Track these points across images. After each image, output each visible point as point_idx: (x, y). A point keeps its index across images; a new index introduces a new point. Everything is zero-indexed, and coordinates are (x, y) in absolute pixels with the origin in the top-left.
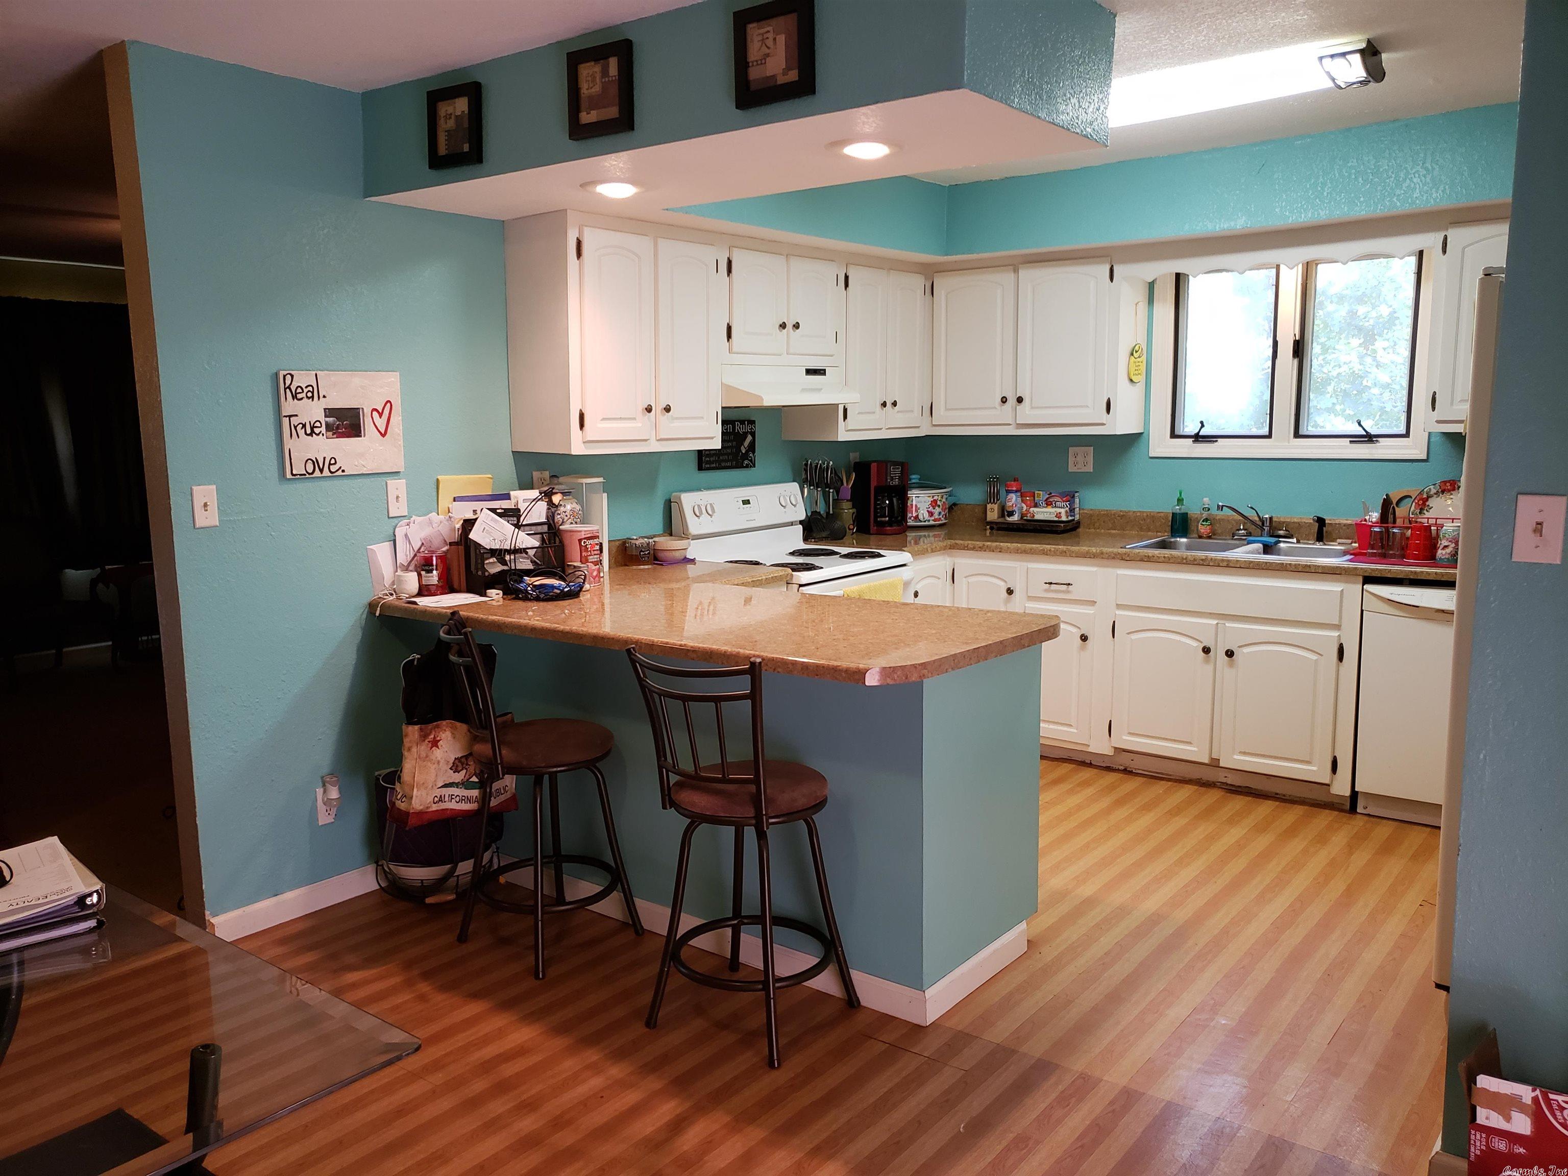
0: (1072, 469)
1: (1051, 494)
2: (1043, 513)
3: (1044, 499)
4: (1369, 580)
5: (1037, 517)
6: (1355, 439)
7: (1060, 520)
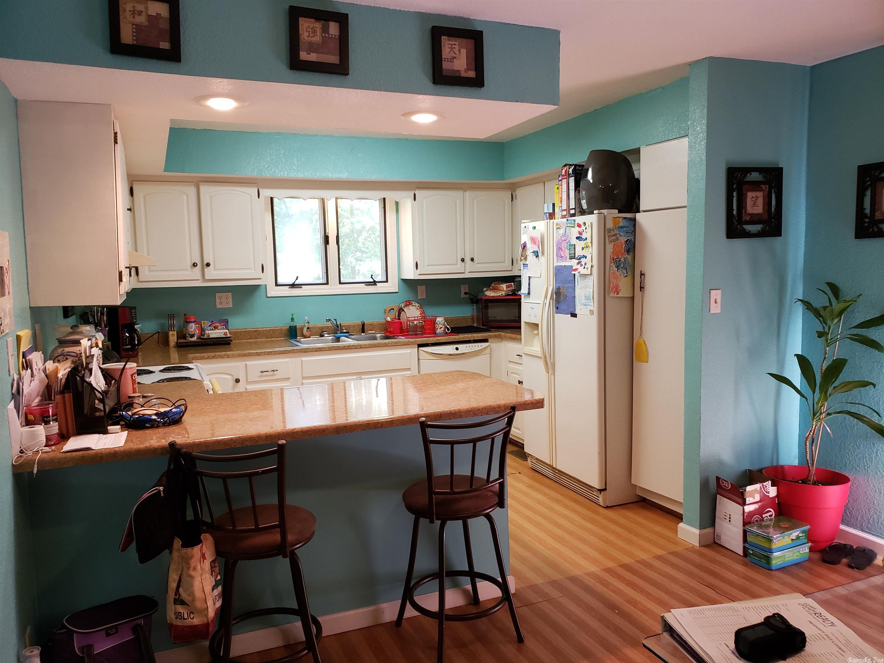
0: (218, 306)
1: (213, 322)
2: (215, 334)
3: (208, 325)
4: (420, 346)
5: (211, 336)
6: (368, 283)
7: (227, 336)
